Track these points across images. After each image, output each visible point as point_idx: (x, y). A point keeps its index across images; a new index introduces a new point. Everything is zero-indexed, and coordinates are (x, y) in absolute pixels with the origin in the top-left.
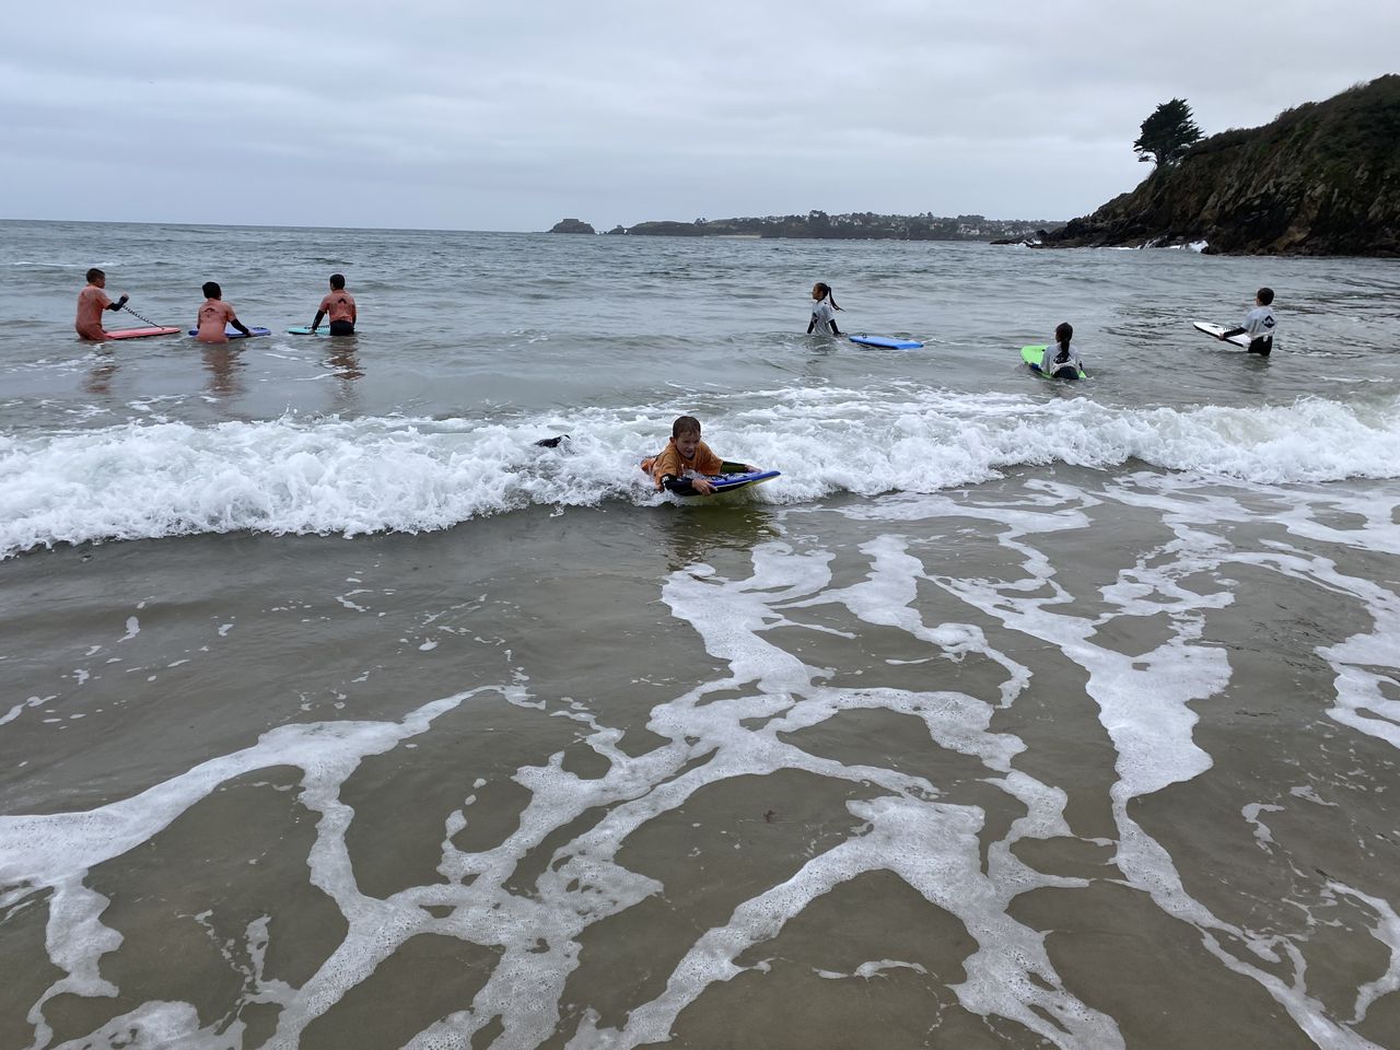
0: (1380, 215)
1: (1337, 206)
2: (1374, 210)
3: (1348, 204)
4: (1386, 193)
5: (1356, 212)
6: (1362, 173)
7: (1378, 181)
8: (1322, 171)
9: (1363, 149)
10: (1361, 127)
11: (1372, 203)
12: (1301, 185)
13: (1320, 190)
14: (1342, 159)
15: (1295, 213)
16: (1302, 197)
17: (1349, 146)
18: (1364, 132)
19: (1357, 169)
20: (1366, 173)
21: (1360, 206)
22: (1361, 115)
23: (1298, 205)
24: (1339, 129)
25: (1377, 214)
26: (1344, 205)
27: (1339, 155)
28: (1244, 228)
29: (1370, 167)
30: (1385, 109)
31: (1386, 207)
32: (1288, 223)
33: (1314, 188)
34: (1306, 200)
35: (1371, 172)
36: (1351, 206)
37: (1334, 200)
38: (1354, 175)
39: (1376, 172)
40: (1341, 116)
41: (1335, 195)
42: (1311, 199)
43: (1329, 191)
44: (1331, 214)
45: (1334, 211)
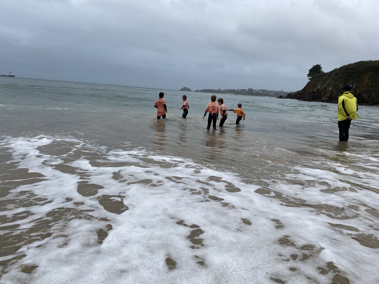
1: (335, 93)
9: (342, 79)
13: (330, 89)
15: (324, 94)
18: (343, 75)
20: (342, 86)
22: (342, 71)
23: (325, 92)
24: (337, 74)
27: (336, 80)
28: (311, 97)
30: (348, 70)
32: (322, 97)
33: (329, 88)
36: (338, 93)
41: (334, 90)
42: (328, 91)
43: (332, 89)
44: (333, 95)
45: (334, 94)
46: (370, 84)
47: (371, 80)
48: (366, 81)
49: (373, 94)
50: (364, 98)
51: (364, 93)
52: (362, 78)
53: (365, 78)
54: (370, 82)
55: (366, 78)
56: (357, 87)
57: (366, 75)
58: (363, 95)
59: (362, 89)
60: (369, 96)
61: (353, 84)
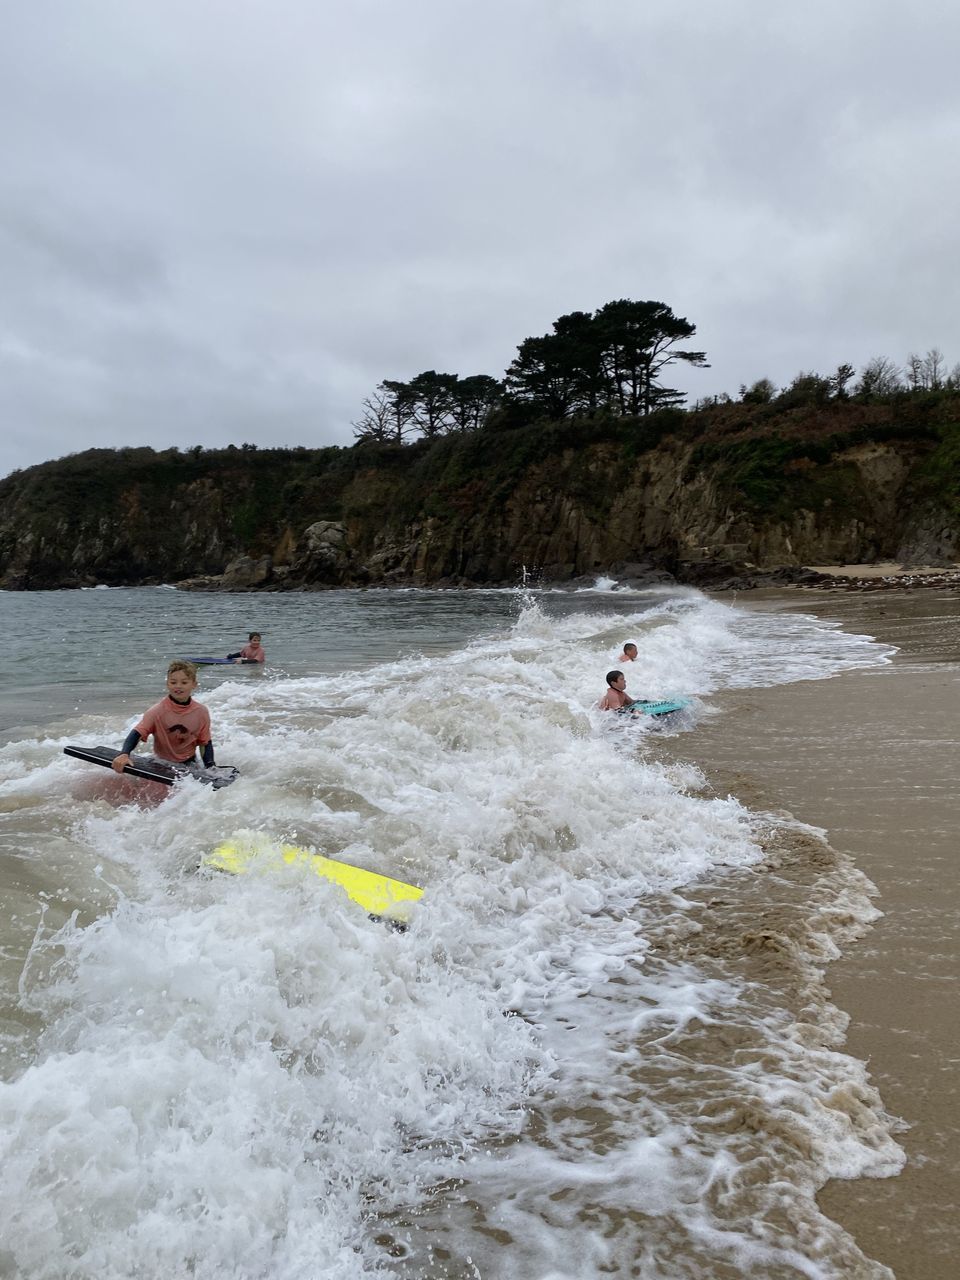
0: (82, 559)
1: (46, 551)
2: (77, 555)
3: (54, 550)
4: (82, 541)
5: (63, 557)
6: (62, 525)
7: (76, 532)
8: (29, 522)
9: (60, 506)
10: (57, 488)
11: (74, 547)
12: (14, 534)
13: (29, 538)
14: (45, 513)
15: (12, 557)
16: (15, 543)
17: (49, 503)
18: (59, 492)
19: (58, 522)
20: (66, 526)
21: (65, 551)
22: (55, 478)
23: (13, 550)
24: (39, 489)
25: (79, 560)
26: (51, 551)
27: (41, 510)
29: (67, 520)
30: (73, 475)
31: (86, 553)
32: (6, 564)
33: (24, 536)
34: (19, 546)
35: (71, 524)
36: (58, 551)
37: (42, 546)
38: (56, 526)
39: (74, 524)
40: (41, 478)
41: (43, 543)
42: (23, 545)
43: (37, 539)
44: (42, 558)
45: (44, 556)
46: (148, 519)
47: (146, 508)
48: (132, 510)
49: (161, 549)
50: (138, 562)
51: (134, 545)
52: (121, 501)
53: (127, 500)
54: (146, 512)
55: (130, 499)
56: (111, 527)
57: (128, 492)
58: (135, 554)
59: (128, 535)
60: (153, 557)
61: (98, 520)
